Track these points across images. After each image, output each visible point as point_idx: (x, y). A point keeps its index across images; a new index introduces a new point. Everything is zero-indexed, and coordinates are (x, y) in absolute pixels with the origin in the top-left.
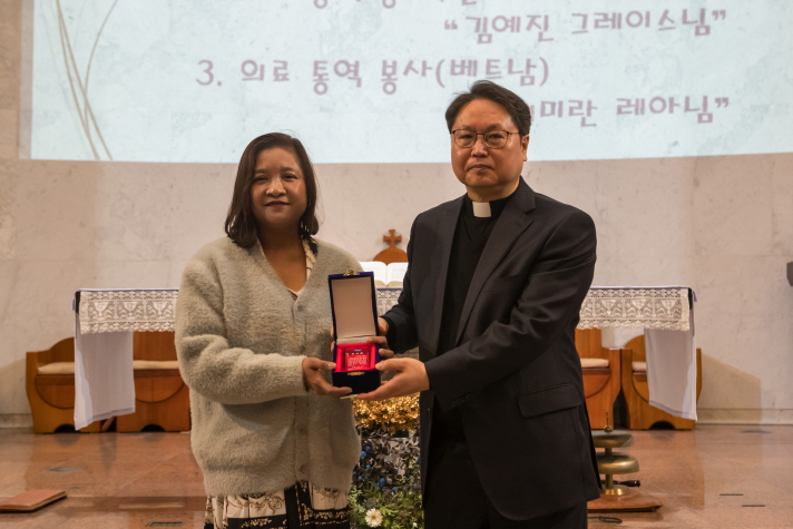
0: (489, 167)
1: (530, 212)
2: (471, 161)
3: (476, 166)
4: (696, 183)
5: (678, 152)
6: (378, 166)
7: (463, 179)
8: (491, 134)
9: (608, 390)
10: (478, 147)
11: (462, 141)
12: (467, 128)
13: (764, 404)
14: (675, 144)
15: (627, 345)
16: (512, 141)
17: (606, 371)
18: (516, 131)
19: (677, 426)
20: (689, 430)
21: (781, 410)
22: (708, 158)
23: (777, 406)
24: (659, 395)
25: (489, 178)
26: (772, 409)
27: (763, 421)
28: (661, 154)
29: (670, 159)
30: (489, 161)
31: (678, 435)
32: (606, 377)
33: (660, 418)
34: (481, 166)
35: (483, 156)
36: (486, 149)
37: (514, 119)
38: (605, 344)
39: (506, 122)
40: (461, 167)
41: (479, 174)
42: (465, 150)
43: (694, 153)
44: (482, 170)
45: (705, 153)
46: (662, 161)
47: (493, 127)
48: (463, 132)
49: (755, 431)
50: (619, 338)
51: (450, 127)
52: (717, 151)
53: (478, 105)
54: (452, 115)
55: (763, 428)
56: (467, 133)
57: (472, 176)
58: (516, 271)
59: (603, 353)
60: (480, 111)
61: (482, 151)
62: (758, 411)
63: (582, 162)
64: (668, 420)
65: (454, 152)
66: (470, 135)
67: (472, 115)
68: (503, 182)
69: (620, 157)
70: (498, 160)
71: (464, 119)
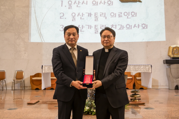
0: (108, 43)
1: (116, 51)
2: (105, 41)
3: (106, 42)
4: (147, 46)
5: (144, 41)
6: (91, 43)
7: (103, 45)
8: (109, 37)
9: (132, 82)
10: (106, 39)
11: (103, 38)
12: (104, 35)
13: (159, 85)
14: (143, 39)
15: (135, 74)
16: (112, 38)
17: (132, 79)
18: (113, 36)
19: (144, 89)
20: (146, 89)
21: (162, 86)
22: (149, 42)
23: (161, 85)
24: (143, 84)
25: (108, 45)
26: (160, 86)
27: (159, 88)
28: (141, 41)
29: (143, 42)
30: (108, 41)
31: (144, 90)
32: (132, 80)
33: (141, 87)
34: (107, 42)
35: (107, 41)
36: (108, 39)
37: (113, 34)
38: (131, 74)
39: (111, 34)
40: (103, 42)
41: (106, 44)
42: (104, 39)
43: (147, 41)
44: (107, 43)
45: (149, 41)
46: (141, 42)
47: (109, 35)
48: (103, 36)
49: (157, 89)
50: (134, 73)
51: (101, 35)
52: (151, 41)
53: (106, 31)
54: (101, 33)
55: (159, 89)
56: (104, 36)
57: (105, 44)
58: (115, 61)
59: (131, 76)
60: (106, 33)
61: (107, 40)
62: (158, 86)
63: (127, 42)
64: (143, 87)
65: (101, 40)
66: (105, 37)
67: (105, 33)
68: (111, 45)
69: (134, 41)
70: (110, 41)
71: (103, 34)
